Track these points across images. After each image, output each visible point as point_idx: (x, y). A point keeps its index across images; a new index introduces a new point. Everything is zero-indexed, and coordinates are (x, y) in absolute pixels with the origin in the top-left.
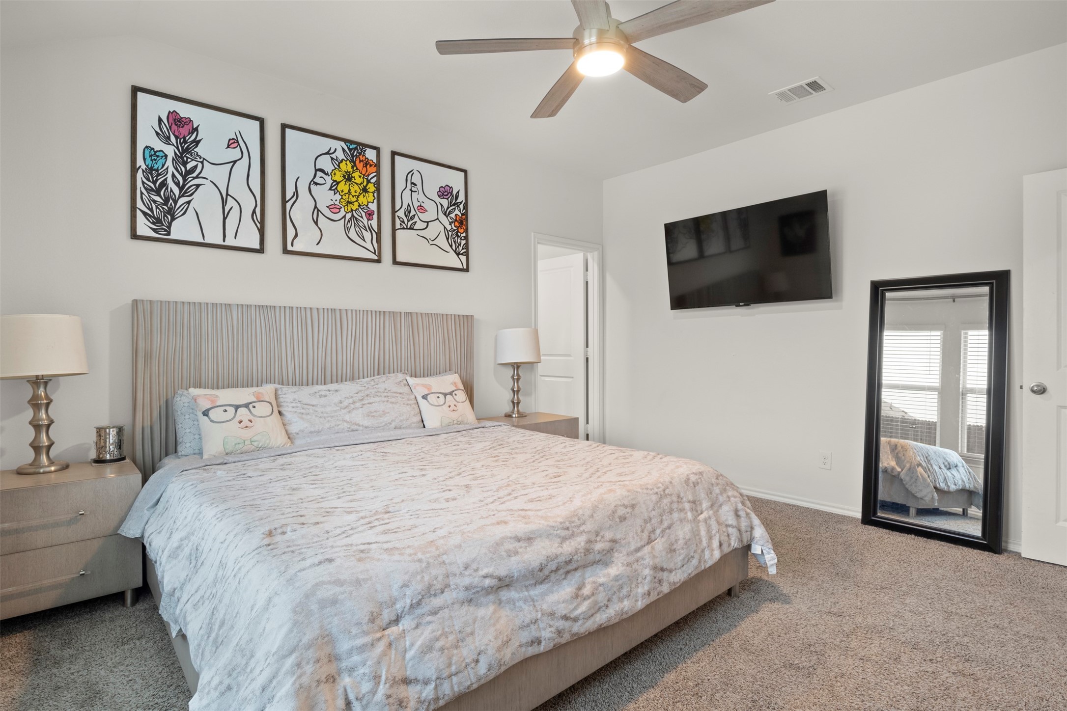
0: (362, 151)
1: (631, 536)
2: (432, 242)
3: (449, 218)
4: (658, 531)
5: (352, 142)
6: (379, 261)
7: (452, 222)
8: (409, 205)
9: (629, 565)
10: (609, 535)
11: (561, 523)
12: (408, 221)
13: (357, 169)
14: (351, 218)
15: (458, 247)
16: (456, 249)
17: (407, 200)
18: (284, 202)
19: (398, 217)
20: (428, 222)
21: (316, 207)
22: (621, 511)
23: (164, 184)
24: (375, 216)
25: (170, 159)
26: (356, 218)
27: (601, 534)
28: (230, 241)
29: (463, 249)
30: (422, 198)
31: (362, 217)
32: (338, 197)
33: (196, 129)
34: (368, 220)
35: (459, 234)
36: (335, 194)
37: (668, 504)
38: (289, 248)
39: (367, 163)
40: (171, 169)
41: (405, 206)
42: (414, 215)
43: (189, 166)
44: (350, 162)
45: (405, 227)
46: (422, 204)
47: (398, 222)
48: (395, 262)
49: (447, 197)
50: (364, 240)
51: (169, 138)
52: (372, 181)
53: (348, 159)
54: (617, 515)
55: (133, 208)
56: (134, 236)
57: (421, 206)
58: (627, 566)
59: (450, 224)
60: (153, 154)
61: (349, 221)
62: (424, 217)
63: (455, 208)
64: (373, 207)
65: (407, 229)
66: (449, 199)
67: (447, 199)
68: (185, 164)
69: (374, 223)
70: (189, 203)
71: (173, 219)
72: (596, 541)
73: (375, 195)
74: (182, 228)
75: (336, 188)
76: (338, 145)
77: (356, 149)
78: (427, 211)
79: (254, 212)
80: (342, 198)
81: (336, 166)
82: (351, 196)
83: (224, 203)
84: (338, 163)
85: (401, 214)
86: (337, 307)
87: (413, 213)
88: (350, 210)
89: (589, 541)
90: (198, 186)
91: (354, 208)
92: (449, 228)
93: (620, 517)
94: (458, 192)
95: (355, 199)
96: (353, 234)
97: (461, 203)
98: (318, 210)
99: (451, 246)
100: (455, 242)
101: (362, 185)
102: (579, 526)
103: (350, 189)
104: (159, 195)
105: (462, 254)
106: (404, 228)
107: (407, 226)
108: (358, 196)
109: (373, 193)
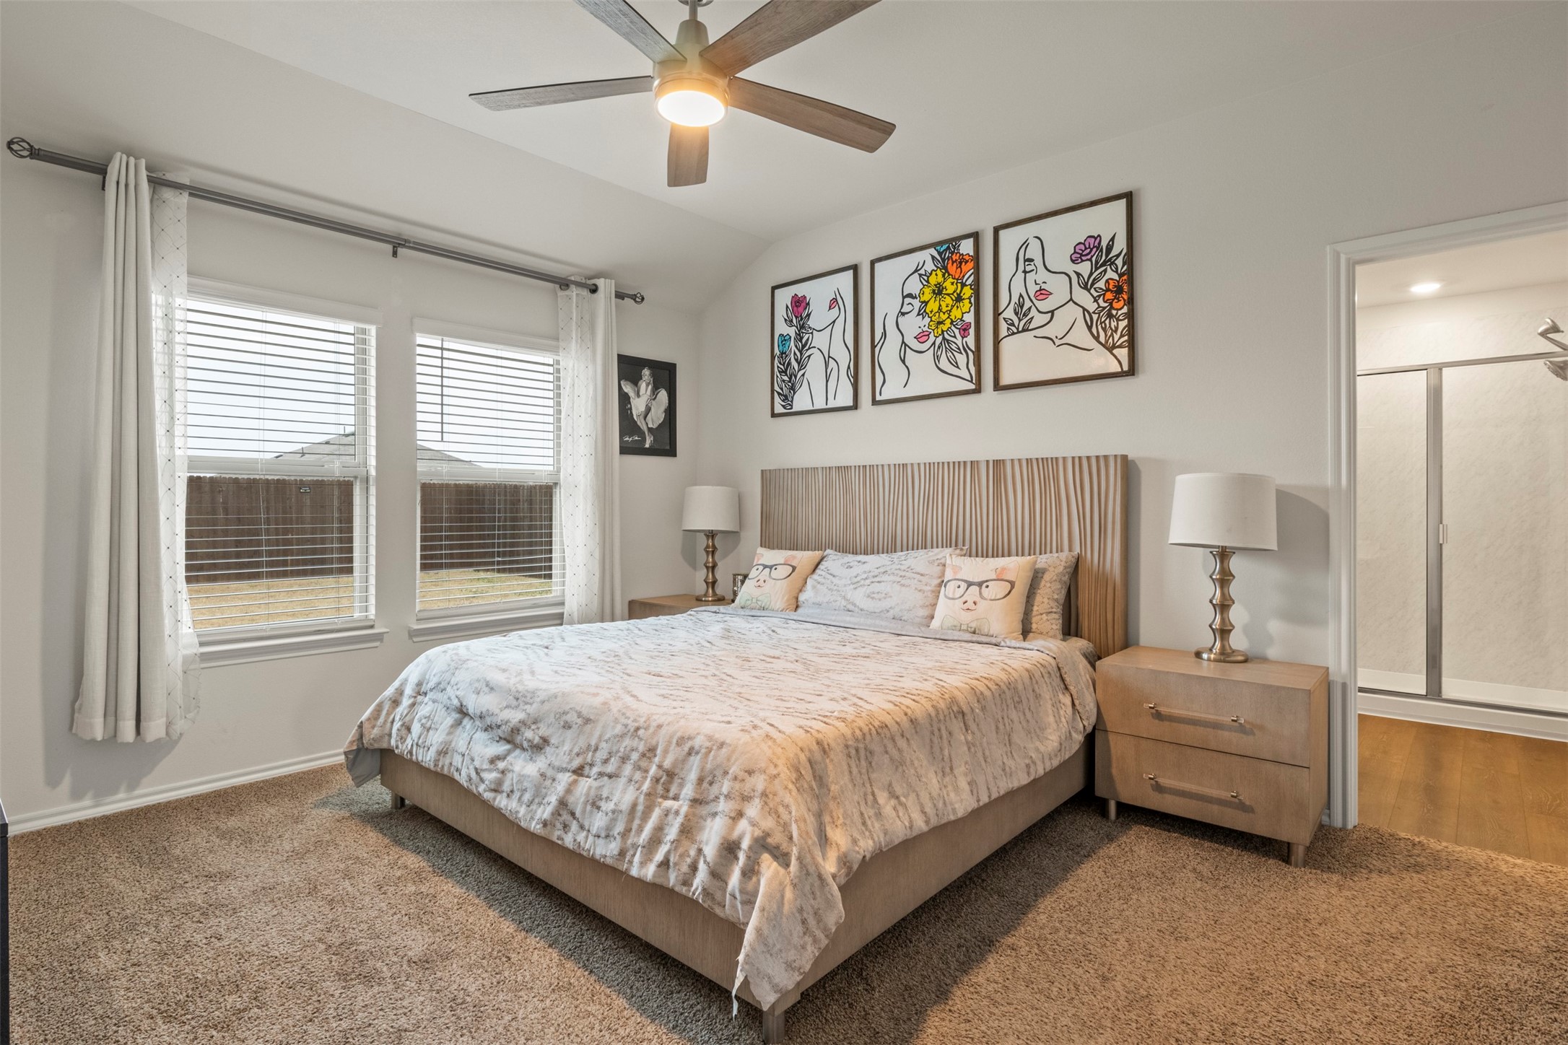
0: (954, 249)
1: (563, 751)
2: (1058, 342)
3: (1092, 291)
4: (595, 770)
5: (941, 243)
6: (978, 390)
7: (1099, 296)
8: (1021, 296)
9: (543, 775)
10: (544, 731)
11: (517, 691)
12: (1020, 320)
13: (949, 275)
14: (941, 343)
15: (1112, 335)
16: (1107, 342)
17: (1018, 288)
18: (873, 346)
19: (1004, 319)
20: (1052, 312)
21: (903, 342)
22: (571, 717)
23: (789, 364)
24: (972, 331)
25: (792, 339)
26: (948, 340)
27: (539, 725)
28: (832, 404)
29: (1122, 336)
30: (1042, 275)
31: (955, 337)
32: (927, 320)
33: (808, 304)
34: (963, 338)
35: (1114, 312)
36: (923, 318)
37: (628, 749)
38: (878, 398)
39: (962, 261)
40: (794, 348)
41: (1015, 299)
42: (1030, 309)
43: (804, 341)
44: (941, 269)
45: (1015, 331)
46: (1044, 286)
47: (1003, 327)
48: (997, 387)
49: (1089, 257)
50: (958, 367)
51: (792, 321)
52: (967, 283)
53: (938, 267)
54: (564, 718)
55: (773, 390)
56: (774, 415)
57: (1041, 290)
58: (541, 775)
59: (1096, 301)
60: (784, 339)
61: (939, 347)
62: (1044, 305)
63: (1106, 269)
64: (970, 318)
65: (1019, 332)
66: (1094, 259)
67: (1090, 260)
68: (802, 338)
69: (970, 340)
70: (803, 375)
71: (794, 393)
72: (530, 727)
73: (972, 299)
74: (801, 401)
75: (925, 311)
76: (925, 256)
77: (947, 251)
78: (1051, 294)
79: (849, 367)
80: (931, 321)
81: (925, 283)
82: (941, 314)
83: (827, 365)
84: (924, 278)
85: (1009, 313)
86: (908, 461)
87: (1028, 304)
88: (940, 332)
89: (523, 722)
90: (809, 356)
91: (945, 329)
92: (1092, 307)
93: (566, 722)
94: (1112, 239)
95: (947, 315)
96: (944, 363)
97: (1118, 256)
98: (906, 345)
99: (1097, 338)
100: (1104, 330)
101: (955, 294)
102: (527, 703)
103: (940, 305)
104: (786, 375)
105: (1120, 346)
106: (1014, 333)
107: (1018, 329)
108: (950, 311)
109: (969, 298)
